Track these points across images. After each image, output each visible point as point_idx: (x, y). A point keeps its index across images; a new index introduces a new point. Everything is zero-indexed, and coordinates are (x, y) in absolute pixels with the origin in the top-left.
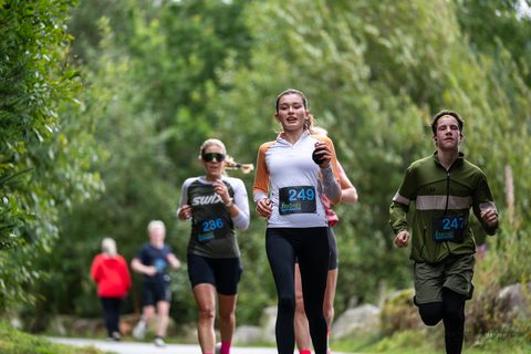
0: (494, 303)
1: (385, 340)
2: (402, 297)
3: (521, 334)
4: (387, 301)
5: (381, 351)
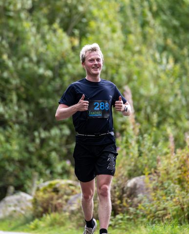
0: (123, 192)
1: (37, 220)
2: (51, 185)
3: (144, 216)
4: (38, 189)
5: (34, 229)
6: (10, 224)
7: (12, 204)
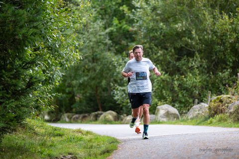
1: (211, 119)
2: (218, 98)
4: (211, 101)
5: (210, 124)
6: (197, 121)
7: (197, 110)
